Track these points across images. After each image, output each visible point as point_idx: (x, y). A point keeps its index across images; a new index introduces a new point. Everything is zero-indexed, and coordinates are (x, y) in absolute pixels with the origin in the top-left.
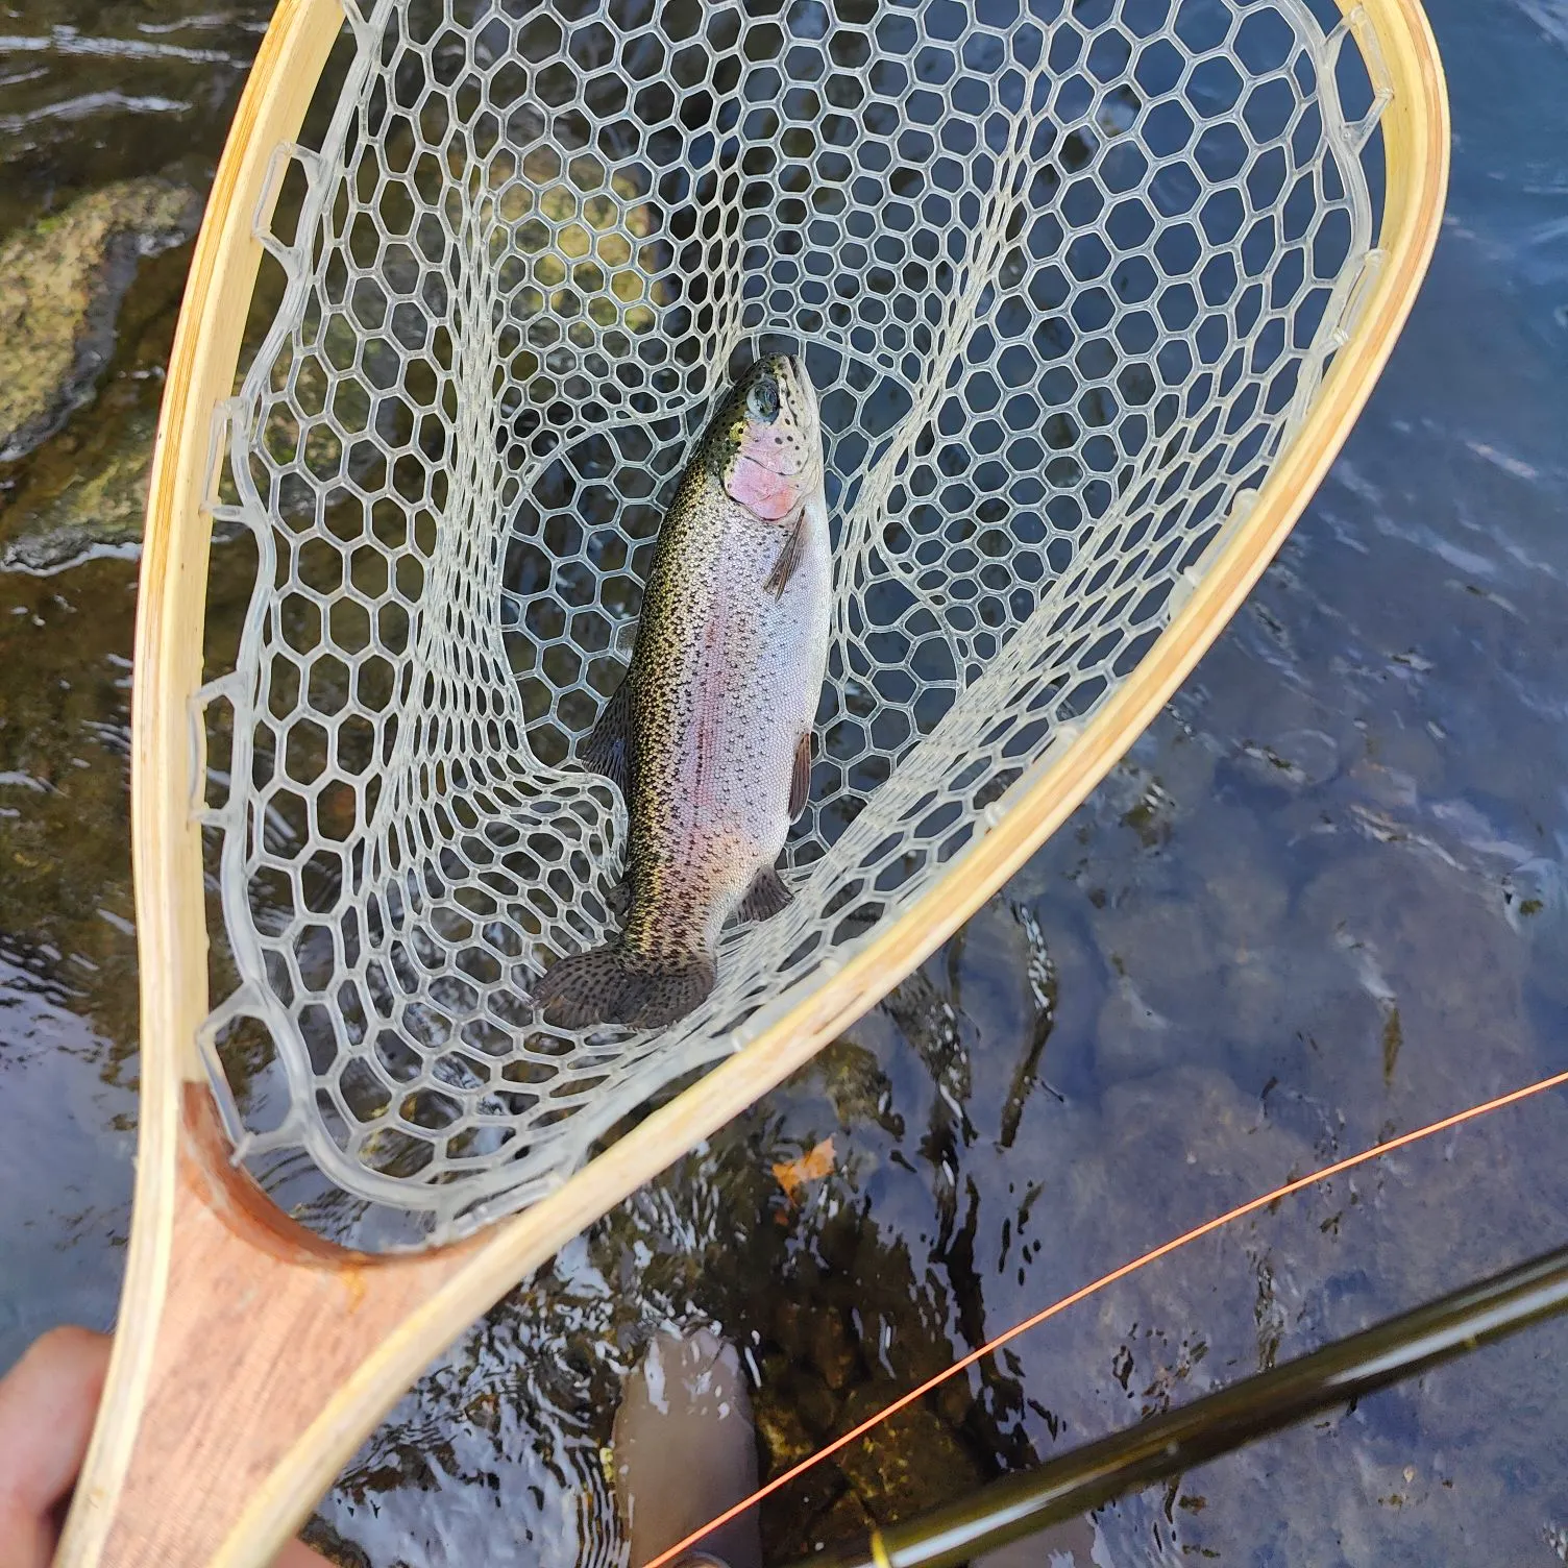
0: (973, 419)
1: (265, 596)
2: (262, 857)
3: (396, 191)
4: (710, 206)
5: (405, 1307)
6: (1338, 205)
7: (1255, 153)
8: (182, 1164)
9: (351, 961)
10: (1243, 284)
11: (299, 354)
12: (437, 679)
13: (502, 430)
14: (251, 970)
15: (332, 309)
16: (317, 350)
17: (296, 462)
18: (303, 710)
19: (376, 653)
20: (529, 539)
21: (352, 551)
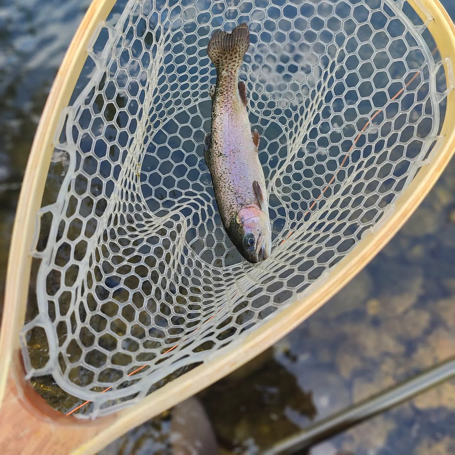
0: (307, 155)
1: (71, 175)
3: (138, 43)
5: (80, 442)
6: (429, 116)
7: (406, 93)
8: (9, 381)
10: (393, 132)
11: (97, 93)
13: (147, 120)
14: (43, 308)
15: (110, 79)
16: (103, 92)
17: (88, 129)
18: (77, 215)
19: (103, 197)
20: (152, 154)
21: (101, 161)
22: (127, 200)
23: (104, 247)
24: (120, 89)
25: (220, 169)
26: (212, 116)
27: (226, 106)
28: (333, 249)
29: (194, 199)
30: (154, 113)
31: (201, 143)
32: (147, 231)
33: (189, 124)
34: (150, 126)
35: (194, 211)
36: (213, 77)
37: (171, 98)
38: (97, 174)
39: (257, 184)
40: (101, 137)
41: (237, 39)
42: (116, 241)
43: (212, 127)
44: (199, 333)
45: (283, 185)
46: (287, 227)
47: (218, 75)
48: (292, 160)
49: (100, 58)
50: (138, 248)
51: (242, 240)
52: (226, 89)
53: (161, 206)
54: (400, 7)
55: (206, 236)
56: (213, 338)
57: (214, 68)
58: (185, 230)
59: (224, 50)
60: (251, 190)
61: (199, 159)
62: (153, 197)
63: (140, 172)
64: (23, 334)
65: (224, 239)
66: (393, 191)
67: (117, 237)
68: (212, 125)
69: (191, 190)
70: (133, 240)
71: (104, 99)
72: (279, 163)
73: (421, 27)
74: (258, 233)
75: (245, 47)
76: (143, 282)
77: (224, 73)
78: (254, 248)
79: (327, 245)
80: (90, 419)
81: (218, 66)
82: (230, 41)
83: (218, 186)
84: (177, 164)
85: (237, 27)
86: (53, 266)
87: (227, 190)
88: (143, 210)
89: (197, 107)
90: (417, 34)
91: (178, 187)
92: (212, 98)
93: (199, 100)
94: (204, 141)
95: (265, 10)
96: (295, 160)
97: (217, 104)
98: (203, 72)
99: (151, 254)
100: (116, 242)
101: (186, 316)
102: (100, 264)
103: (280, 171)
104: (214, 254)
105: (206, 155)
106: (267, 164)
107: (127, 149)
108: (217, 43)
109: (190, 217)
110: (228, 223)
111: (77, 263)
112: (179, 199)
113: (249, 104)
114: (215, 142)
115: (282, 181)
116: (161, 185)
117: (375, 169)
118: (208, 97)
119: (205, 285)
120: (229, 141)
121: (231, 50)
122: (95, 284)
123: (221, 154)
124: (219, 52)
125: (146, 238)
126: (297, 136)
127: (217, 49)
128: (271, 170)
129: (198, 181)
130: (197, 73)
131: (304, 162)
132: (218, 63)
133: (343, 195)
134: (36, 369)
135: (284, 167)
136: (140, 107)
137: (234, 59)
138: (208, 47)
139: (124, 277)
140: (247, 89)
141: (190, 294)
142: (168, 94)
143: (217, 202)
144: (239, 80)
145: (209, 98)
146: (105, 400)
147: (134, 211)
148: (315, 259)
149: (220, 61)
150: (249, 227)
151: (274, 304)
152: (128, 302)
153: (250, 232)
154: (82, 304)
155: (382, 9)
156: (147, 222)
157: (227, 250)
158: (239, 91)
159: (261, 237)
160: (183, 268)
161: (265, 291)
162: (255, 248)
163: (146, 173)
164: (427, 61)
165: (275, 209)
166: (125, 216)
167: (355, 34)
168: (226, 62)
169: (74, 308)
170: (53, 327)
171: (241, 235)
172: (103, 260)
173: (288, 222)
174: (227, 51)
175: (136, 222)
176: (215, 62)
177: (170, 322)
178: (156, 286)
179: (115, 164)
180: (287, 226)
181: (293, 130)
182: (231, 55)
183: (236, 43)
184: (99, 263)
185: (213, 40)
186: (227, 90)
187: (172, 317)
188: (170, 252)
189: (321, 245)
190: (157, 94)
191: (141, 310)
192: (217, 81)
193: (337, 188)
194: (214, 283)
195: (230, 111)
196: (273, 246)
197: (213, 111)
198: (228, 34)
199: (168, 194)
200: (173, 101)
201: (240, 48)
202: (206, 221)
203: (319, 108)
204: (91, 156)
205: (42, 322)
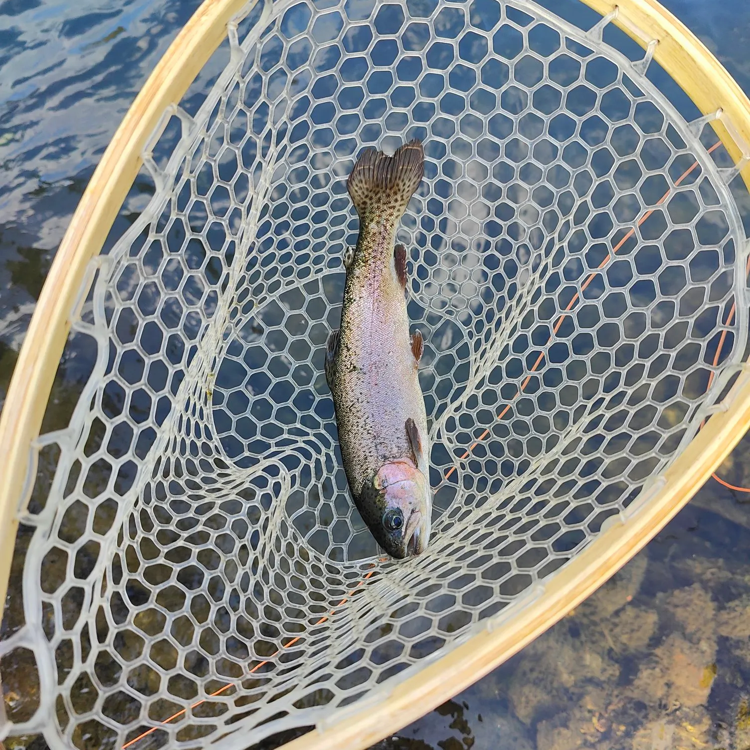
0: (506, 380)
1: (97, 381)
2: (53, 541)
6: (728, 329)
7: (689, 286)
10: (661, 351)
11: (152, 237)
15: (177, 214)
16: (162, 237)
17: (132, 301)
18: (102, 453)
19: (151, 425)
20: (235, 359)
21: (151, 361)
22: (188, 434)
23: (144, 513)
24: (193, 234)
25: (352, 394)
26: (344, 301)
27: (370, 284)
28: (546, 546)
29: (304, 442)
30: (245, 286)
31: (320, 347)
32: (219, 490)
33: (302, 311)
34: (236, 309)
35: (303, 461)
36: (352, 232)
37: (277, 263)
38: (142, 384)
39: (412, 424)
40: (155, 318)
41: (401, 168)
42: (166, 503)
43: (342, 320)
44: (303, 673)
45: (460, 429)
46: (458, 502)
47: (361, 229)
48: (478, 387)
49: (163, 173)
50: (203, 519)
51: (381, 517)
52: (373, 254)
53: (246, 449)
54: (697, 134)
55: (319, 507)
56: (329, 685)
57: (356, 217)
58: (286, 492)
59: (378, 186)
60: (402, 434)
61: (316, 374)
62: (233, 433)
63: (212, 387)
65: (349, 514)
66: (656, 454)
67: (168, 497)
68: (342, 316)
69: (298, 425)
70: (195, 505)
71: (163, 249)
72: (453, 391)
73: (730, 170)
74: (411, 507)
75: (414, 183)
76: (210, 577)
77: (373, 227)
78: (401, 532)
79: (534, 538)
81: (364, 213)
82: (390, 169)
83: (346, 422)
84: (278, 380)
85: (405, 146)
86: (55, 541)
87: (361, 430)
88: (214, 454)
89: (320, 283)
90: (720, 184)
91: (277, 418)
92: (347, 269)
93: (324, 270)
94: (326, 343)
95: (457, 119)
96: (484, 388)
97: (355, 281)
98: (336, 222)
99: (227, 530)
100: (166, 506)
101: (280, 641)
102: (137, 542)
103: (456, 404)
104: (331, 537)
105: (328, 368)
106: (432, 392)
107: (197, 344)
108: (367, 172)
109: (297, 471)
110: (359, 487)
111: (97, 538)
112: (278, 439)
113: (409, 285)
114: (347, 347)
115: (457, 423)
116: (248, 414)
117: (624, 414)
118: (340, 268)
119: (313, 589)
120: (371, 346)
121: (389, 186)
122: (126, 576)
123: (354, 367)
124: (367, 189)
125: (219, 502)
126: (488, 347)
127: (366, 183)
128: (438, 403)
129: (312, 412)
130: (326, 222)
131: (499, 392)
132: (365, 208)
133: (564, 453)
134: (15, 722)
135: (464, 398)
136: (225, 272)
137: (392, 204)
138: (350, 177)
139: (177, 568)
140: (408, 258)
141: (287, 603)
142: (273, 256)
143: (342, 449)
144: (396, 241)
145: (341, 270)
147: (200, 454)
148: (512, 559)
149: (368, 204)
150: (395, 497)
151: (438, 633)
152: (183, 612)
153: (396, 506)
154: (101, 610)
155: (664, 134)
156: (220, 475)
157: (353, 533)
158: (396, 260)
159: (414, 515)
160: (277, 559)
161: (424, 610)
162: (403, 534)
163: (222, 390)
164: (734, 232)
165: (441, 469)
166: (183, 462)
167: (610, 175)
168: (378, 208)
169: (87, 616)
170: (49, 649)
171: (381, 509)
172: (142, 535)
173: (462, 493)
174: (382, 188)
175: (202, 474)
176: (359, 205)
177: (251, 651)
178: (232, 586)
179: (175, 368)
180: (459, 500)
181: (483, 337)
182: (388, 196)
183: (399, 175)
184: (135, 540)
185: (360, 166)
186: (374, 257)
187: (255, 641)
188: (259, 529)
189: (525, 538)
190: (254, 253)
191: (204, 626)
192: (358, 240)
193: (552, 442)
194: (329, 588)
195: (376, 294)
196: (433, 531)
197: (348, 293)
198: (386, 157)
199: (259, 430)
200: (279, 268)
201: (404, 185)
202: (322, 480)
203: (534, 301)
204: (134, 350)
205: (30, 640)
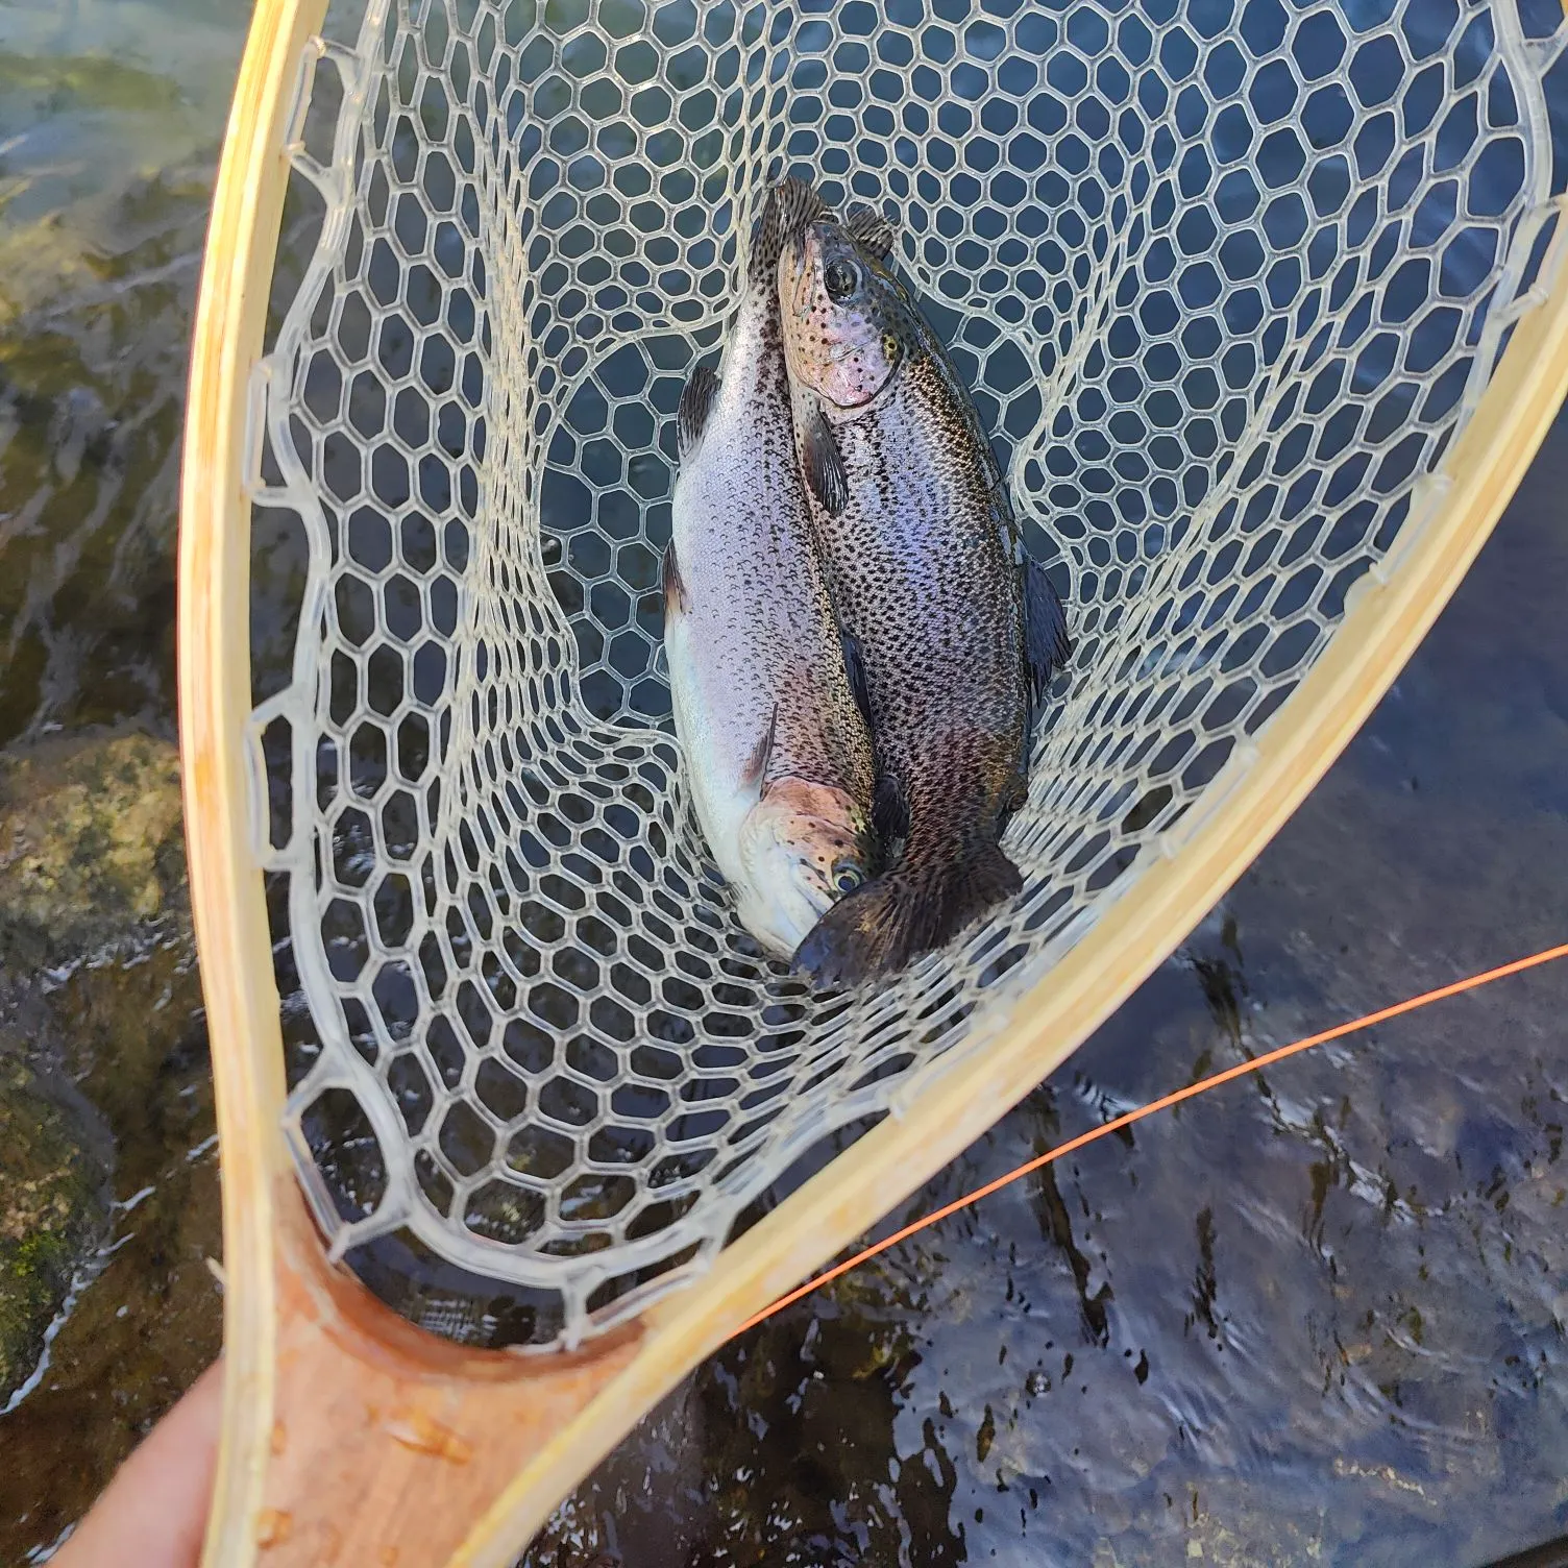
1: (321, 578)
2: (331, 890)
4: (731, 90)
5: (547, 1426)
6: (1507, 133)
7: (1412, 71)
9: (436, 992)
11: (341, 293)
12: (489, 645)
13: (533, 353)
14: (331, 1028)
15: (375, 233)
16: (361, 284)
17: (340, 418)
18: (362, 711)
19: (430, 637)
21: (401, 519)
22: (522, 629)
24: (410, 260)
28: (1248, 673)
30: (552, 324)
34: (548, 371)
38: (396, 566)
40: (385, 437)
49: (330, 171)
63: (538, 530)
64: (294, 1121)
66: (1416, 426)
71: (369, 305)
79: (1225, 667)
80: (562, 1350)
86: (334, 889)
107: (470, 463)
111: (399, 867)
117: (1336, 368)
133: (1243, 484)
146: (597, 1279)
148: (1195, 722)
170: (376, 1079)
179: (444, 519)
189: (1209, 674)
204: (366, 507)
205: (340, 1073)
